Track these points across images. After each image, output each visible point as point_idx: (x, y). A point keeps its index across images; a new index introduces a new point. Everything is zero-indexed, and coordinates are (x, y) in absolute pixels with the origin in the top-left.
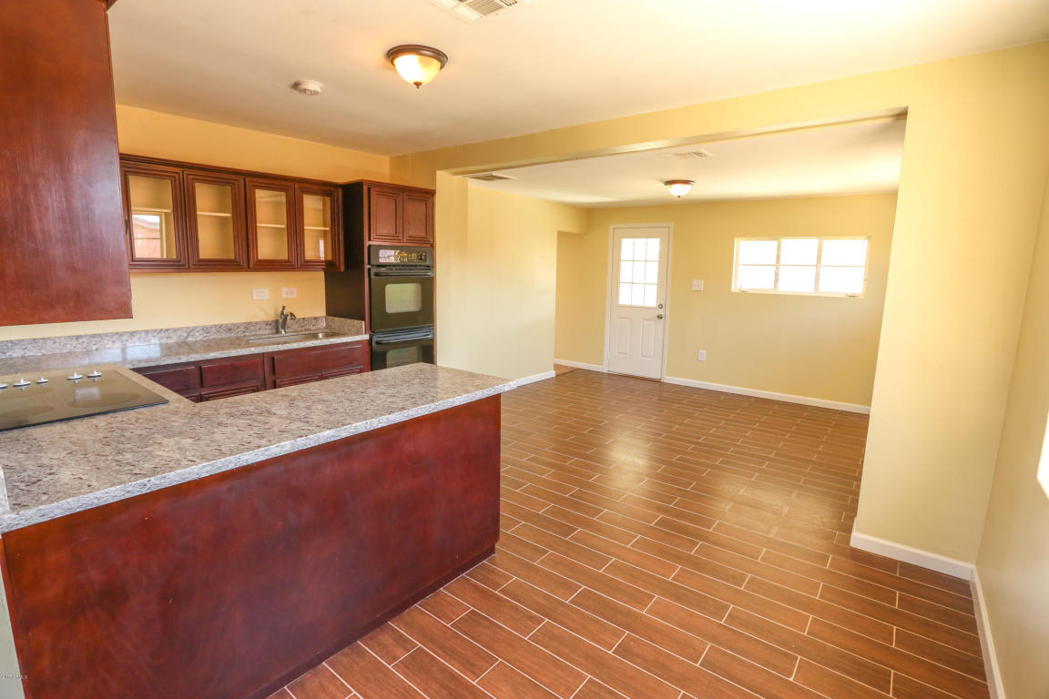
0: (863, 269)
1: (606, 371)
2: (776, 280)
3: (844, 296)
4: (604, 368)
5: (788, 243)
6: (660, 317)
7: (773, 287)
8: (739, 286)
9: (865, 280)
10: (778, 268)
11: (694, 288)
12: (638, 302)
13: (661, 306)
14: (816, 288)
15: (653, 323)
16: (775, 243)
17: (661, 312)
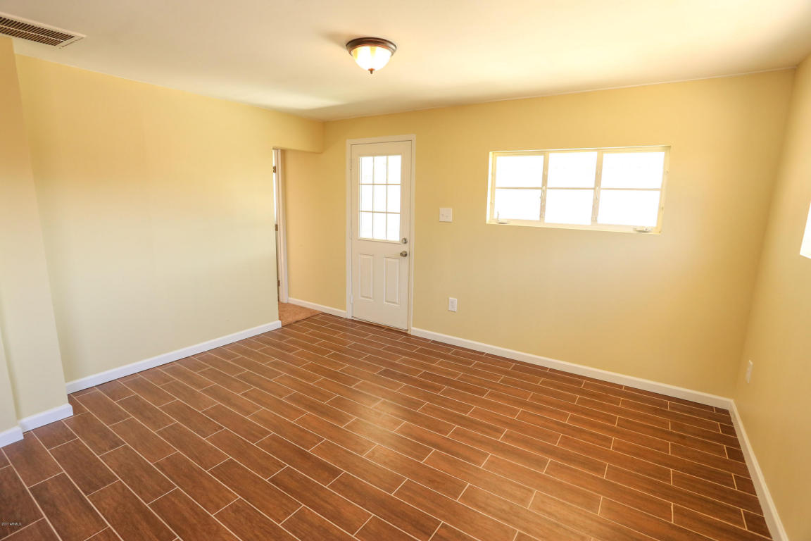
0: (658, 193)
1: (349, 317)
2: (543, 208)
3: (632, 231)
4: (347, 313)
5: (558, 159)
6: (404, 255)
7: (537, 218)
8: (496, 217)
9: (661, 209)
10: (544, 192)
11: (442, 219)
12: (380, 236)
13: (405, 241)
14: (594, 218)
15: (397, 261)
16: (540, 159)
17: (405, 248)
